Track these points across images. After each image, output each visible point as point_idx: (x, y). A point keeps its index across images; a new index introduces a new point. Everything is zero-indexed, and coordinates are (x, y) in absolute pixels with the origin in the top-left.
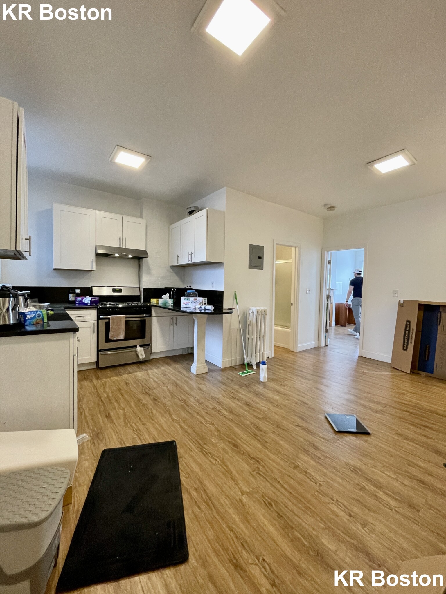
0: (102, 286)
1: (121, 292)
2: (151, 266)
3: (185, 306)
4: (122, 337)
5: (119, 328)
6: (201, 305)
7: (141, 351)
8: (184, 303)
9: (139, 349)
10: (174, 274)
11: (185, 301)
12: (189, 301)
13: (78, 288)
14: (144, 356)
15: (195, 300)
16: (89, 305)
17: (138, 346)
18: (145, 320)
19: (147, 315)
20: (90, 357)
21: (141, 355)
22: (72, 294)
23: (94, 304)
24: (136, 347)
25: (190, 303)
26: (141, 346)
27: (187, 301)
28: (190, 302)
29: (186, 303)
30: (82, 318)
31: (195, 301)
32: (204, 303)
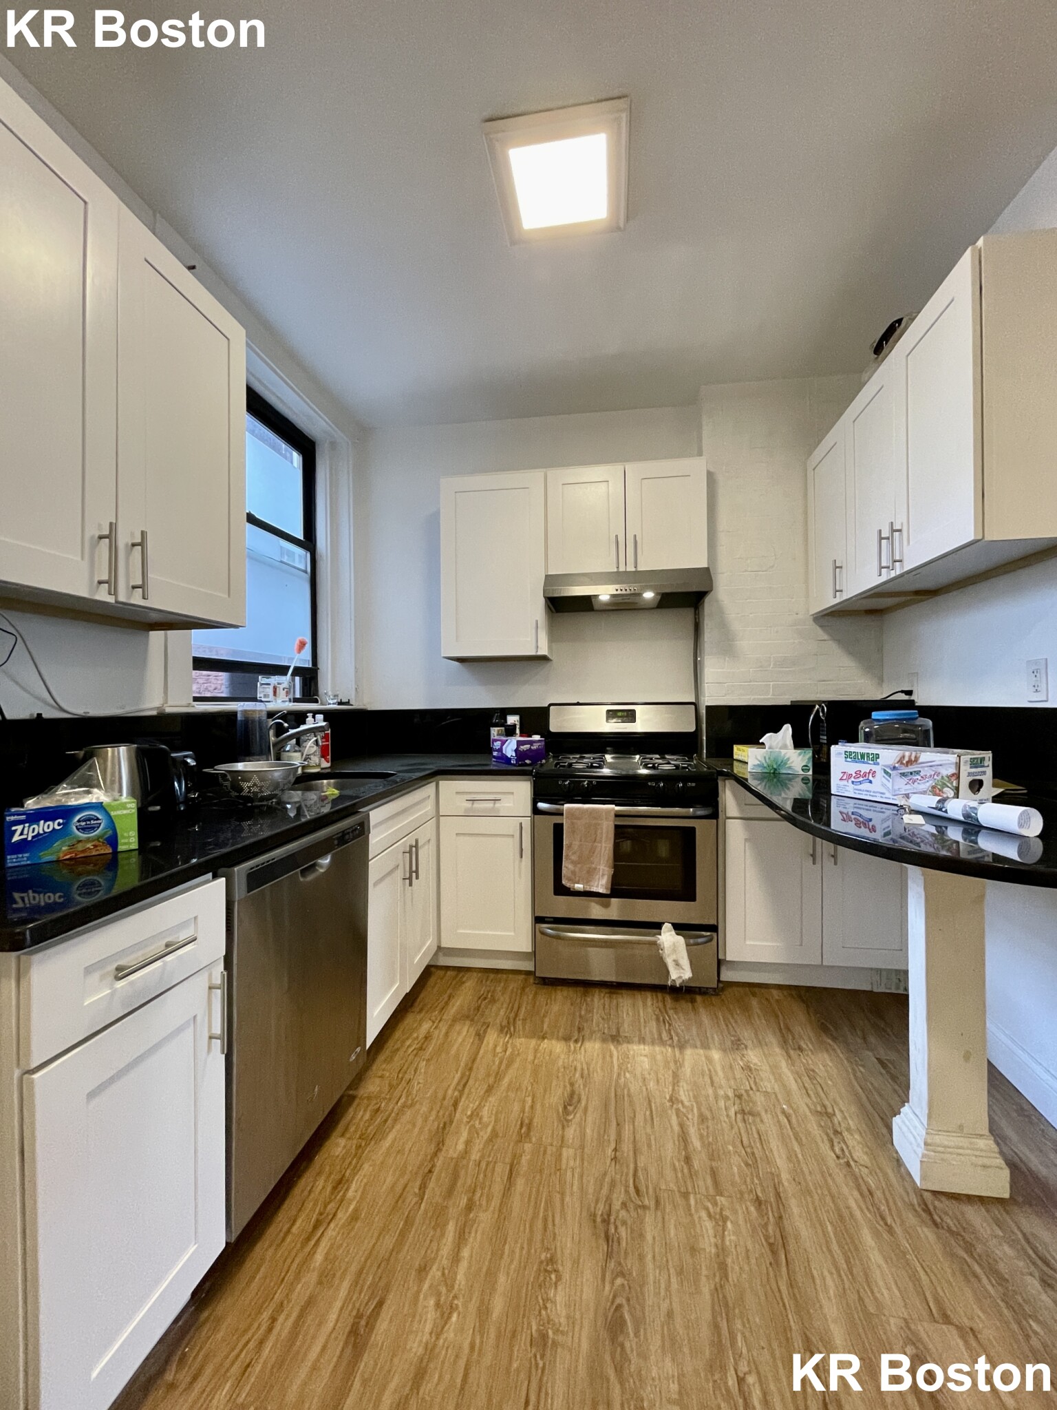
0: (578, 704)
1: (634, 721)
2: (736, 626)
3: (850, 790)
4: (601, 884)
5: (592, 851)
6: (949, 792)
7: (674, 949)
8: (846, 776)
9: (668, 939)
10: (833, 647)
11: (852, 768)
12: (874, 768)
13: (513, 711)
14: (687, 974)
15: (910, 762)
16: (513, 765)
17: (667, 927)
18: (693, 830)
19: (700, 812)
20: (512, 934)
21: (677, 964)
22: (496, 729)
23: (528, 761)
24: (658, 926)
25: (879, 778)
26: (678, 928)
27: (864, 768)
28: (880, 773)
29: (858, 773)
30: (490, 805)
31: (907, 770)
32: (965, 781)
